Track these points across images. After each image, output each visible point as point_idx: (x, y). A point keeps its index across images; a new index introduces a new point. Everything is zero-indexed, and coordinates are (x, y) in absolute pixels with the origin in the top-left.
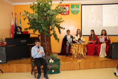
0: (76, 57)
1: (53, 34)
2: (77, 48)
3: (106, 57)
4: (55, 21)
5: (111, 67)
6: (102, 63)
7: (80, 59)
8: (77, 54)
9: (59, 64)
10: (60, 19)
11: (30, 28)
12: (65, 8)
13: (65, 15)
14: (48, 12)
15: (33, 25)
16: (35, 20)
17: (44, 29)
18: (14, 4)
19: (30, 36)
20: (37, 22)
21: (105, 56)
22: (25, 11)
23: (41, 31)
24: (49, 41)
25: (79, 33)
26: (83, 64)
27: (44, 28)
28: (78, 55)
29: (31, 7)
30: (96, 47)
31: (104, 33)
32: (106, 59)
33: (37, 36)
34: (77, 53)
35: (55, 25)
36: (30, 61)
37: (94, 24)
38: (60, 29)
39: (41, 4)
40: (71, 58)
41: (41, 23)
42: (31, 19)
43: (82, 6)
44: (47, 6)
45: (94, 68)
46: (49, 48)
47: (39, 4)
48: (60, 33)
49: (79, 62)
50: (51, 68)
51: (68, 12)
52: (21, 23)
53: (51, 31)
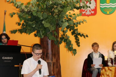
11: (21, 31)
13: (88, 16)
24: (57, 56)
46: (56, 70)
48: (79, 46)
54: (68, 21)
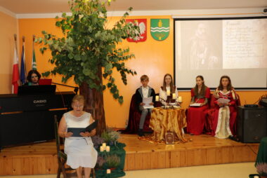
0: (161, 138)
1: (109, 85)
2: (165, 117)
3: (230, 138)
4: (113, 57)
5: (242, 162)
6: (220, 151)
7: (170, 142)
8: (165, 132)
9: (122, 156)
10: (125, 51)
11: (54, 72)
12: (136, 27)
13: (136, 42)
14: (96, 35)
15: (63, 65)
16: (67, 53)
17: (86, 75)
18: (19, 16)
19: (57, 91)
20: (71, 58)
21: (228, 136)
22: (43, 33)
23: (80, 78)
24: (99, 101)
25: (170, 82)
26: (178, 154)
27: (87, 72)
28: (166, 134)
29: (57, 24)
30: (207, 115)
31: (227, 83)
32: (230, 143)
33: (73, 90)
34: (165, 129)
35: (114, 65)
36: (56, 147)
37: (203, 63)
38: (126, 73)
39: (81, 16)
40: (151, 140)
41: (81, 61)
42: (57, 51)
43: (176, 22)
44: (95, 21)
45: (203, 165)
46: (99, 117)
47: (76, 17)
48: (126, 84)
49: (170, 149)
50: (104, 164)
51: (145, 35)
52: (34, 60)
53: (105, 78)
54: (112, 57)
